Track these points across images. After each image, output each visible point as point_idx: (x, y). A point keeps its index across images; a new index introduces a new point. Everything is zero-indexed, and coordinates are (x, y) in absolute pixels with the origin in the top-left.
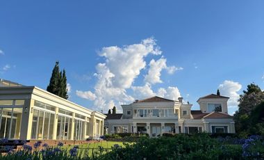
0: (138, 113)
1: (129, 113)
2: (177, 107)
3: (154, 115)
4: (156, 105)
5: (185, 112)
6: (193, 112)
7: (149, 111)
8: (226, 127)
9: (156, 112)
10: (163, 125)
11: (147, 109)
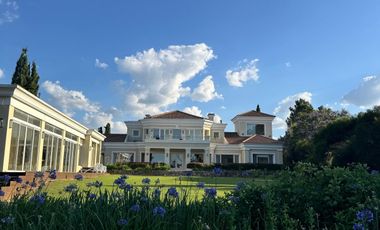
0: (151, 134)
1: (136, 133)
2: (207, 126)
3: (174, 137)
4: (177, 124)
5: (216, 135)
6: (228, 135)
7: (167, 131)
8: (271, 156)
9: (177, 133)
10: (188, 152)
11: (165, 129)
